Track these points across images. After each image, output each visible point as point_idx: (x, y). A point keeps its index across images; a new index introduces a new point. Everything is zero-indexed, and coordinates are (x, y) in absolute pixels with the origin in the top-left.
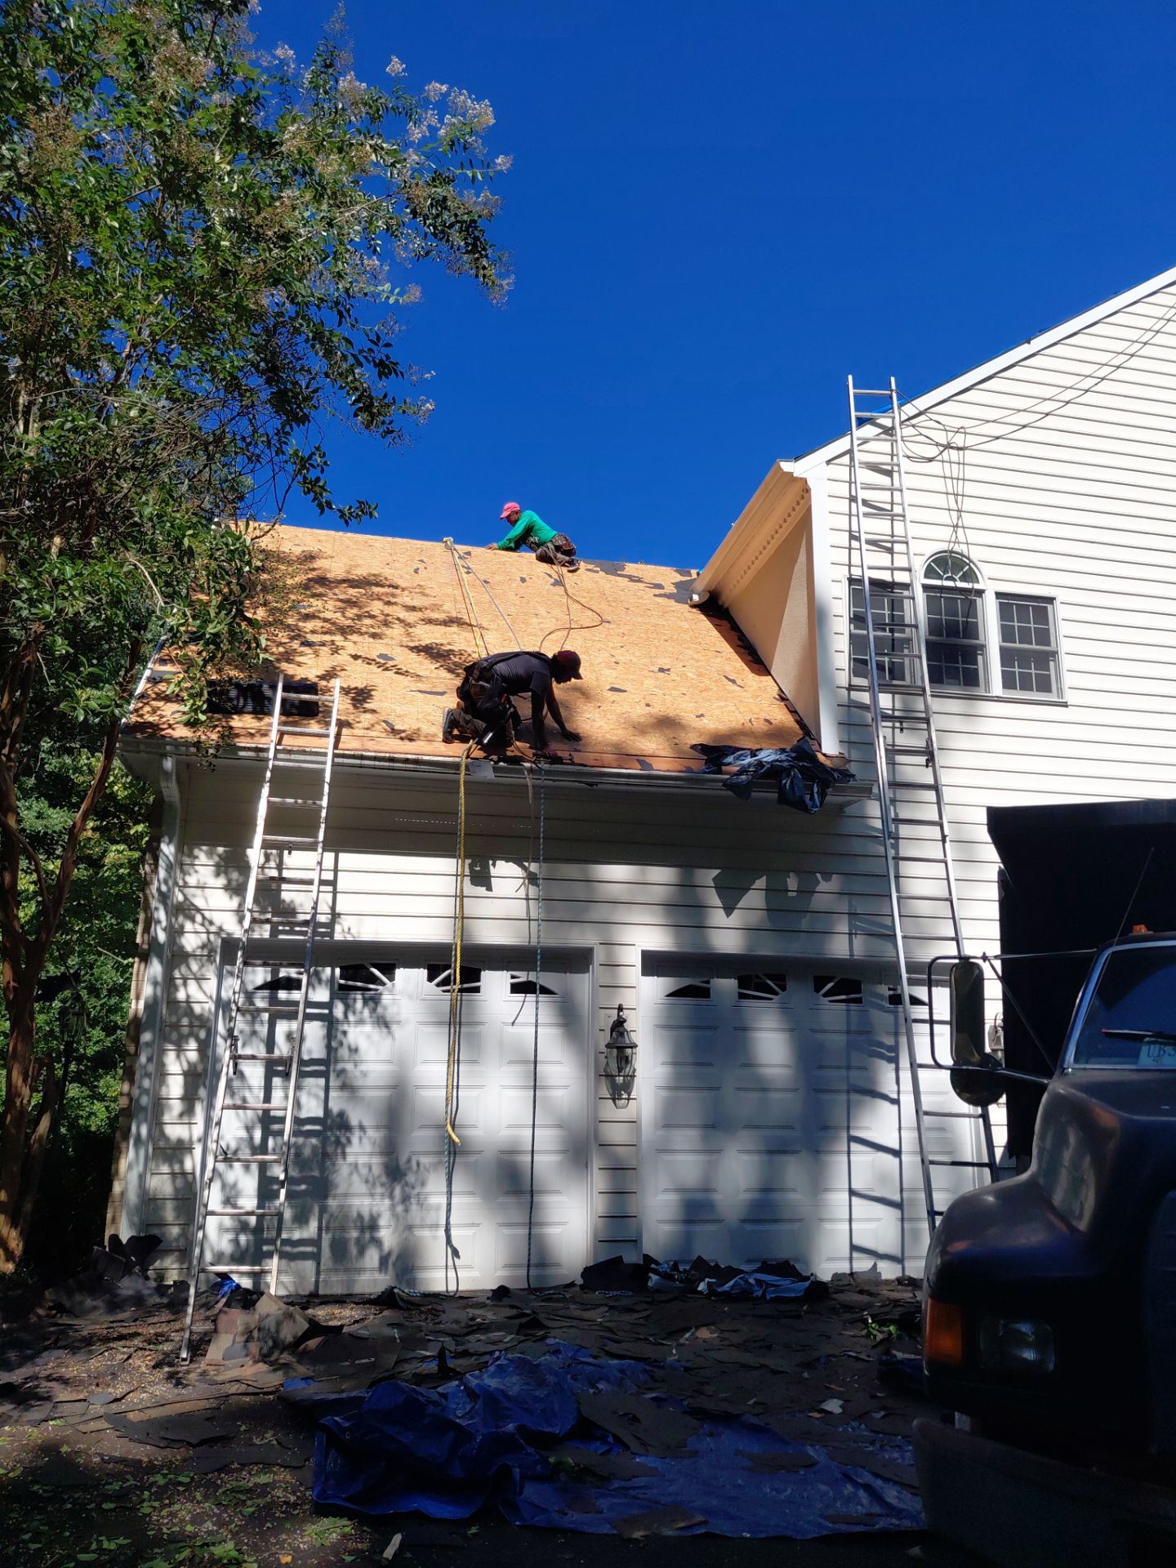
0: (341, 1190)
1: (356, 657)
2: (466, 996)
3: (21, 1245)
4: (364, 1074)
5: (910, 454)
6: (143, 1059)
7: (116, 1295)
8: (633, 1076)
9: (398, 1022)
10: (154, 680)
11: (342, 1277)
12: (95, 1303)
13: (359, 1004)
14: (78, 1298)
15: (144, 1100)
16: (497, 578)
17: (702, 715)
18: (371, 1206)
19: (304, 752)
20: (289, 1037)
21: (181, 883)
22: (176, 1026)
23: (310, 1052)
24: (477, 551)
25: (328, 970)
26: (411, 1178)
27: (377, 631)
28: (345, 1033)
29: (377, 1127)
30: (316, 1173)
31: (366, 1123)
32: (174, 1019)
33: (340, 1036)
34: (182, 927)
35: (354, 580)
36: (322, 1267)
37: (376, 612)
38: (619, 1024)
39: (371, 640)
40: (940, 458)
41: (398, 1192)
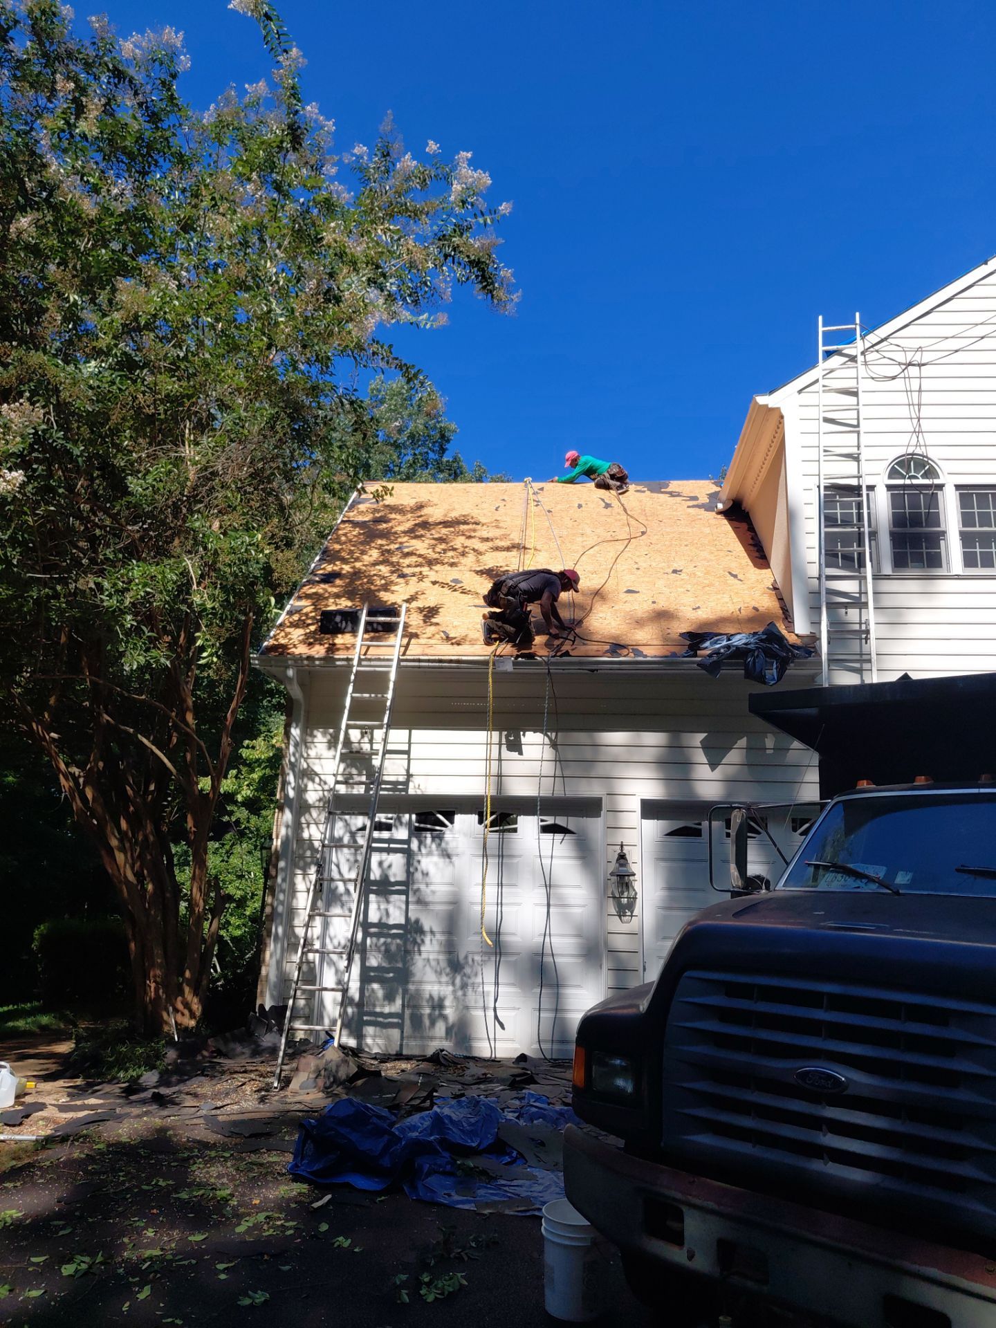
0: (417, 978)
1: (434, 583)
2: (507, 835)
3: (200, 1008)
4: (433, 892)
5: (874, 376)
6: (279, 880)
7: (259, 1046)
8: (635, 898)
9: (457, 855)
10: (290, 613)
11: (419, 1042)
12: (244, 1050)
13: (429, 840)
14: (232, 1045)
15: (280, 909)
16: (559, 507)
17: (699, 608)
18: (439, 991)
19: (379, 660)
20: (380, 864)
21: (305, 755)
22: (302, 857)
23: (395, 875)
24: (548, 486)
25: (407, 816)
26: (468, 970)
27: (456, 560)
28: (419, 862)
29: (443, 933)
30: (400, 965)
31: (435, 929)
32: (301, 852)
33: (415, 864)
34: (306, 786)
35: (448, 522)
36: (405, 1034)
37: (458, 546)
38: (622, 857)
39: (449, 568)
40: (902, 375)
41: (458, 981)
